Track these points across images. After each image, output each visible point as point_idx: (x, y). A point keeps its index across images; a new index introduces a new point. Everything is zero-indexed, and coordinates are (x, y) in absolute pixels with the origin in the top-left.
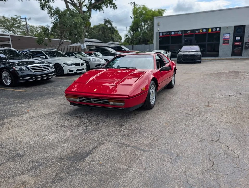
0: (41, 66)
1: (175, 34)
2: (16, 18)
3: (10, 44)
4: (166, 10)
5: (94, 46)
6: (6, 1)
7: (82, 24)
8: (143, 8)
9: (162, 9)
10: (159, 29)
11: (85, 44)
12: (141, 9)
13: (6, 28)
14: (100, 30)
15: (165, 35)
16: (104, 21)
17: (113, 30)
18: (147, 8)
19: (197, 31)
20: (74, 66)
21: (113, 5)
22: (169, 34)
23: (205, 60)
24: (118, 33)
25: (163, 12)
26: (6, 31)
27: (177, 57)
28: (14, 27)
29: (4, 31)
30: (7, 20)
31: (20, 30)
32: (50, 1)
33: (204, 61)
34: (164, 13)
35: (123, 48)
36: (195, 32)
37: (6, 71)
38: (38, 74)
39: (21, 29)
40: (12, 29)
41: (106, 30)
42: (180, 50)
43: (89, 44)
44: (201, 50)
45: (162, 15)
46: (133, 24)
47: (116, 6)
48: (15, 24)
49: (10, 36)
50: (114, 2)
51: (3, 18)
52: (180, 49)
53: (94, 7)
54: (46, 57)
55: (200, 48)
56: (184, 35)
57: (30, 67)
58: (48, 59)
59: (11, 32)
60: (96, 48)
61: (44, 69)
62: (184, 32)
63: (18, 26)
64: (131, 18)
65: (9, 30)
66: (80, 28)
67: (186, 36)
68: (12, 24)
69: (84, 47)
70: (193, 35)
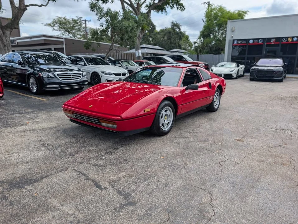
0: (70, 73)
1: (254, 42)
2: (78, 20)
3: (63, 48)
4: (248, 11)
5: (152, 53)
6: (55, 1)
7: (134, 28)
8: (219, 9)
9: (243, 10)
10: (233, 36)
11: (140, 51)
12: (217, 10)
13: (66, 31)
14: (165, 35)
15: (241, 43)
16: (171, 24)
17: (181, 35)
18: (224, 9)
19: (285, 40)
20: (113, 76)
21: (180, 5)
22: (245, 42)
23: (292, 78)
24: (188, 39)
25: (244, 14)
26: (66, 33)
27: (250, 72)
28: (74, 30)
29: (64, 33)
30: (68, 21)
31: (80, 33)
32: (108, 1)
33: (290, 79)
34: (246, 15)
35: (185, 58)
36: (282, 40)
37: (33, 77)
38: (65, 82)
39: (82, 32)
40: (72, 32)
41: (173, 35)
42: (255, 63)
43: (146, 51)
44: (285, 64)
45: (242, 18)
46: (204, 28)
47: (183, 7)
48: (76, 27)
49: (64, 39)
50: (181, 2)
51: (64, 20)
52: (257, 62)
53: (156, 9)
54: (85, 63)
55: (284, 62)
56: (267, 45)
57: (57, 74)
58: (86, 66)
59: (70, 35)
60: (154, 56)
61: (72, 77)
62: (266, 40)
63: (78, 28)
64: (203, 21)
65: (69, 33)
66: (131, 32)
67: (270, 45)
68: (73, 26)
69: (139, 54)
70: (279, 44)
